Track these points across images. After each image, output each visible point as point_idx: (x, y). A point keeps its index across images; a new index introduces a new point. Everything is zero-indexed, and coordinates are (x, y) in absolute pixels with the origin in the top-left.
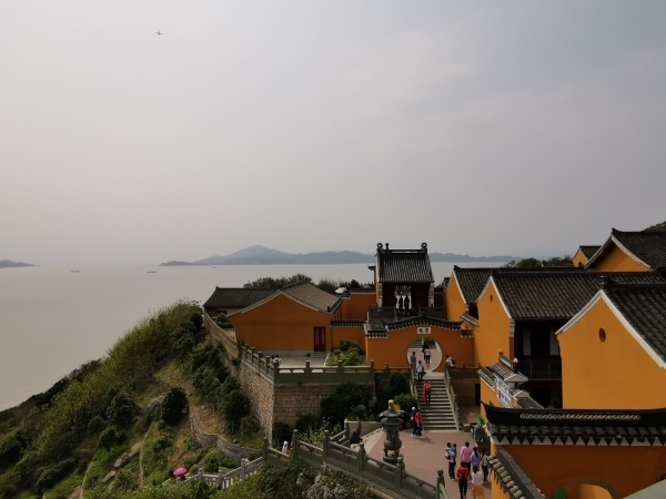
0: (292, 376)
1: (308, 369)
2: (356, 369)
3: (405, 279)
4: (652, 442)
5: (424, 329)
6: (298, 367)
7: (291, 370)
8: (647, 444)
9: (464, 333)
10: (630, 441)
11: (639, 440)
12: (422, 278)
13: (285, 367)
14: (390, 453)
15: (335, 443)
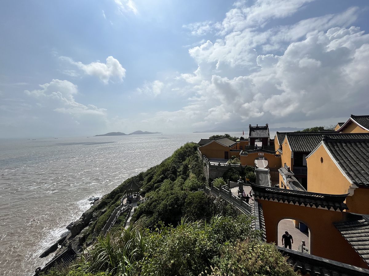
0: (214, 166)
1: (219, 164)
2: (235, 166)
3: (258, 136)
4: (329, 208)
5: (261, 154)
6: (216, 164)
7: (214, 164)
8: (326, 208)
9: (277, 155)
10: (317, 206)
11: (322, 207)
12: (266, 136)
13: (212, 163)
14: (240, 194)
15: (223, 188)
